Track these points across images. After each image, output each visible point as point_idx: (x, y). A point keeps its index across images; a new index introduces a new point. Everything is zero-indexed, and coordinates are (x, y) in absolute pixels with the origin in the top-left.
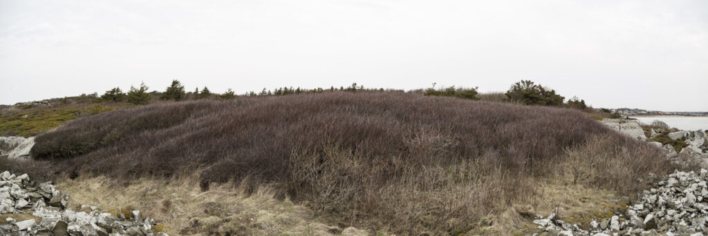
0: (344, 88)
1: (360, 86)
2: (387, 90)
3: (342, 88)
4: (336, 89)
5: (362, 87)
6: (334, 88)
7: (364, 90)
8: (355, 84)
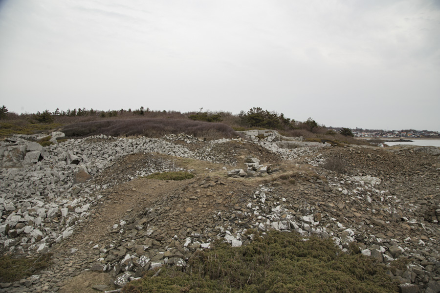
0: (132, 110)
1: (146, 109)
2: (169, 112)
3: (130, 110)
4: (125, 111)
5: (148, 109)
6: (124, 109)
7: (150, 112)
8: (143, 108)
